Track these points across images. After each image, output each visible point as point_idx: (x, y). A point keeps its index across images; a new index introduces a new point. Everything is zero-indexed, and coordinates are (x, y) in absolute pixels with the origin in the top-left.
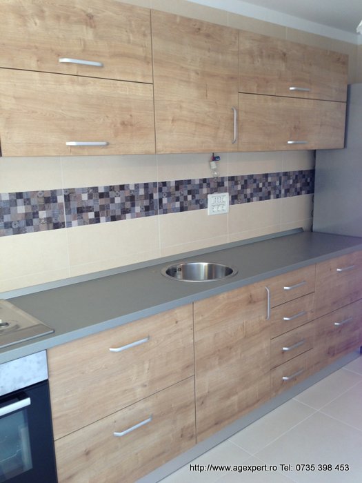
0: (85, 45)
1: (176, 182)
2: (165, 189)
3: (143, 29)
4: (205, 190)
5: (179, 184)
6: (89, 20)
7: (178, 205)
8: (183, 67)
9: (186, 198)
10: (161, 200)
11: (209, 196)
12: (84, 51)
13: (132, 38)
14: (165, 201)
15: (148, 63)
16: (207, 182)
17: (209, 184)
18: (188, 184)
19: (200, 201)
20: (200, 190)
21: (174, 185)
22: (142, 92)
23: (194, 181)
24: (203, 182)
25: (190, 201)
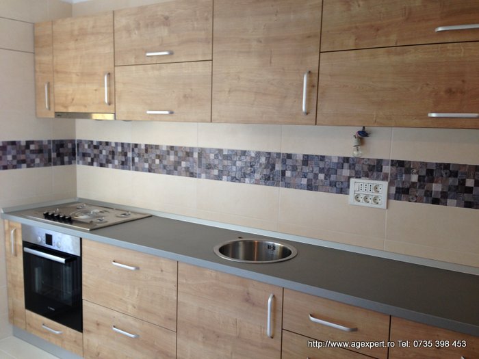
0: (162, 41)
1: (304, 155)
2: (289, 162)
3: (206, 14)
4: (346, 172)
5: (307, 159)
6: (166, 21)
7: (304, 181)
8: (243, 39)
9: (316, 176)
10: (283, 173)
11: (352, 181)
12: (161, 45)
13: (196, 26)
14: (288, 174)
15: (209, 42)
16: (351, 162)
17: (354, 164)
18: (321, 160)
19: (337, 183)
20: (339, 171)
21: (302, 159)
22: (202, 69)
23: (330, 158)
24: (344, 162)
25: (322, 180)
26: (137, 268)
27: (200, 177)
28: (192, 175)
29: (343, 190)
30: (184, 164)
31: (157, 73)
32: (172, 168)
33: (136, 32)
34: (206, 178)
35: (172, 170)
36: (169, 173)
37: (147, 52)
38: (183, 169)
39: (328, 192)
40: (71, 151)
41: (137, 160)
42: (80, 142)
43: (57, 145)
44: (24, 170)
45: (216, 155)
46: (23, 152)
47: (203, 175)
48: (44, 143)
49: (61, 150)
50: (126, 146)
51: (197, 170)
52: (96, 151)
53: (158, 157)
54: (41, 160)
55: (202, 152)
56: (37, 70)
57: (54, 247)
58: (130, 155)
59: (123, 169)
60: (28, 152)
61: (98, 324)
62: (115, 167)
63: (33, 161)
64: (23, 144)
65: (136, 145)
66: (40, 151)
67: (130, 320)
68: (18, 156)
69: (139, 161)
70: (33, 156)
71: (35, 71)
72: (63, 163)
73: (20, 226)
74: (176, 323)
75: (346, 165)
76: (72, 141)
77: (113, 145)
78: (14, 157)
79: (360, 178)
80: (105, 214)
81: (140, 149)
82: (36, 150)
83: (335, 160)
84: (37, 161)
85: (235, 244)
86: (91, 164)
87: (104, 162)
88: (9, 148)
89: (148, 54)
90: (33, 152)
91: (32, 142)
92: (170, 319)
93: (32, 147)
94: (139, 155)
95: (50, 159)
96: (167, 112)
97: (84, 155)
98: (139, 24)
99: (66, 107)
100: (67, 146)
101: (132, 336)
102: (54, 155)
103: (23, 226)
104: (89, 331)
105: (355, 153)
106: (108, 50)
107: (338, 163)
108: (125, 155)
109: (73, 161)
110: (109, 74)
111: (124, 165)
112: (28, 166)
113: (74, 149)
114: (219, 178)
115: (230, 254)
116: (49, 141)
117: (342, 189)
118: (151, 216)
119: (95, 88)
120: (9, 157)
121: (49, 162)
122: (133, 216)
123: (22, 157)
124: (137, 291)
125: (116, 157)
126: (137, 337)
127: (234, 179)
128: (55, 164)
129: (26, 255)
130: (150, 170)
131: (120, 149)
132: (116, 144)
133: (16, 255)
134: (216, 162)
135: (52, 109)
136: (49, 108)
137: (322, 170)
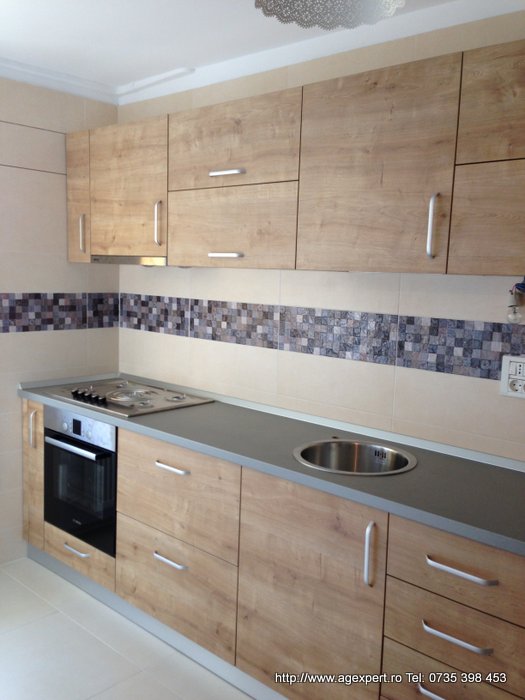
0: (231, 154)
1: (433, 320)
2: (410, 329)
3: (291, 115)
4: (496, 346)
5: (437, 325)
6: (237, 126)
7: (432, 358)
8: (342, 149)
9: (450, 351)
10: (401, 346)
11: (506, 359)
12: (229, 160)
13: (277, 131)
14: (408, 346)
15: (295, 155)
16: (505, 330)
17: (509, 335)
18: (458, 327)
19: (483, 362)
20: (486, 344)
21: (429, 324)
22: (284, 193)
23: (472, 323)
24: (494, 330)
25: (459, 358)
26: (188, 473)
27: (282, 348)
28: (271, 345)
29: (492, 373)
30: (260, 329)
31: (223, 199)
32: (244, 334)
33: (197, 143)
34: (291, 350)
35: (244, 337)
36: (239, 341)
37: (210, 171)
38: (259, 336)
39: (469, 375)
40: (112, 308)
41: (196, 322)
42: (125, 296)
43: (94, 300)
44: (50, 333)
45: (305, 317)
46: (50, 309)
47: (287, 346)
48: (77, 297)
49: (100, 307)
50: (182, 303)
51: (278, 338)
52: (144, 310)
53: (225, 318)
54: (73, 320)
55: (285, 312)
56: (70, 197)
57: (82, 438)
58: (188, 315)
59: (178, 334)
60: (56, 308)
61: (136, 548)
62: (168, 332)
63: (62, 321)
64: (50, 297)
65: (196, 302)
66: (72, 308)
67: (177, 545)
68: (43, 314)
69: (200, 324)
70: (62, 314)
71: (67, 200)
72: (101, 325)
73: (42, 408)
74: (237, 554)
75: (497, 335)
76: (115, 296)
77: (167, 301)
78: (38, 315)
79: (518, 355)
80: (152, 396)
81: (201, 308)
82: (66, 306)
83: (480, 328)
84: (68, 321)
85: (326, 447)
86: (138, 327)
87: (154, 324)
88: (31, 302)
89: (212, 174)
90: (62, 308)
91: (62, 296)
92: (229, 547)
93: (62, 302)
94: (200, 316)
95: (84, 320)
96: (235, 255)
97: (130, 314)
98: (201, 132)
99: (105, 248)
100: (107, 302)
101: (179, 567)
102: (90, 314)
103: (45, 406)
104: (123, 556)
105: (511, 317)
106: (161, 169)
107: (484, 332)
108: (182, 314)
109: (114, 323)
110: (161, 202)
111: (179, 328)
112: (56, 328)
113: (116, 306)
114: (308, 350)
115: (318, 461)
116: (84, 295)
117: (489, 371)
118: (213, 402)
119: (142, 222)
120: (32, 315)
121: (83, 323)
122: (189, 401)
123: (49, 315)
124: (186, 505)
125: (169, 317)
126: (186, 569)
127: (329, 352)
128: (91, 326)
129: (48, 446)
130: (214, 337)
131: (174, 307)
132: (171, 299)
133: (35, 447)
134: (305, 327)
135: (88, 251)
136: (84, 251)
137: (459, 343)
